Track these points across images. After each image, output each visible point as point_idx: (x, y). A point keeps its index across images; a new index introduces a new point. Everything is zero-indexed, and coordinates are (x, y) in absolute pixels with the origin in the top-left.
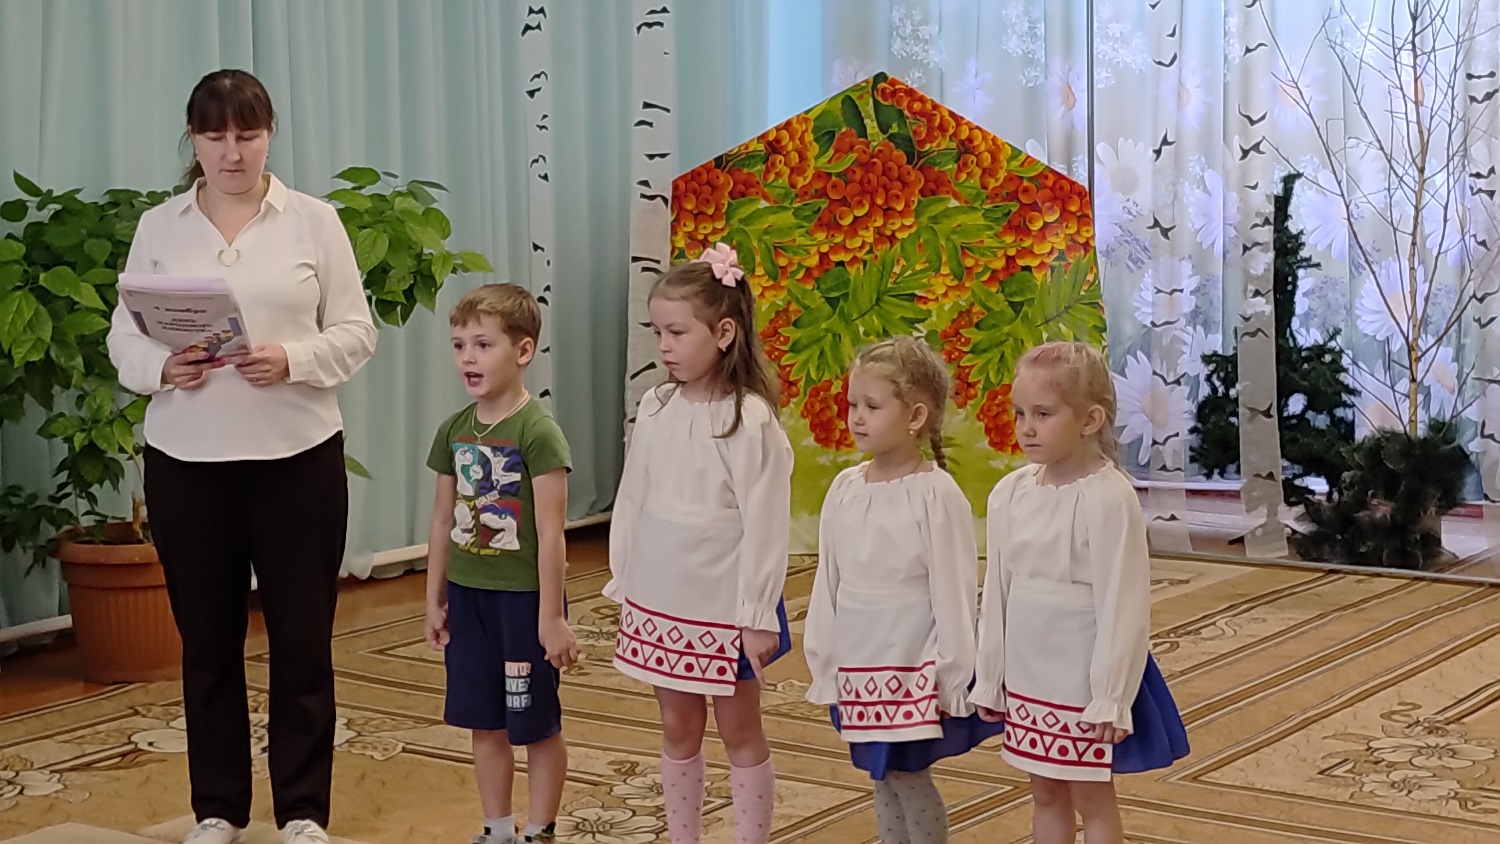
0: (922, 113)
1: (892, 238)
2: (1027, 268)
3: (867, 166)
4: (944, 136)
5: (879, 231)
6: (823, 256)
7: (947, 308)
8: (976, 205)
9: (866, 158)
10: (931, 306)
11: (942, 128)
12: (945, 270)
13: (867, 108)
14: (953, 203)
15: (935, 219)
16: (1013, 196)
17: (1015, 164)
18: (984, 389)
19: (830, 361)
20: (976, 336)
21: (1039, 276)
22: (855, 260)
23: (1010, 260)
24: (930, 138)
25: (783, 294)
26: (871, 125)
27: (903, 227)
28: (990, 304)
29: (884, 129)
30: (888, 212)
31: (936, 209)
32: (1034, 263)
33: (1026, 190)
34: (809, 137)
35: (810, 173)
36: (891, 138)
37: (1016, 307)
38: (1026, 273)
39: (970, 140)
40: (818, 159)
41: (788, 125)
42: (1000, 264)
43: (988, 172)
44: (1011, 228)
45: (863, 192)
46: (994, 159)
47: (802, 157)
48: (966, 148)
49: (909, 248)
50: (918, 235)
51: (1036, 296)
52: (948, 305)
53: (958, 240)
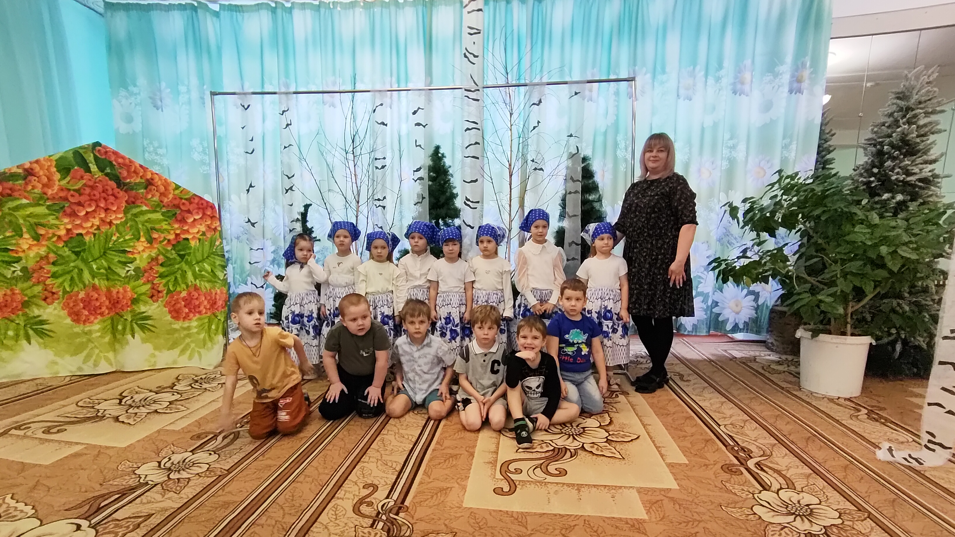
0: (125, 165)
1: (110, 223)
2: (187, 239)
3: (92, 188)
4: (137, 177)
5: (102, 219)
6: (68, 231)
7: (144, 257)
8: (158, 209)
9: (91, 183)
10: (136, 256)
11: (136, 172)
12: (143, 239)
13: (90, 158)
14: (145, 208)
15: (136, 215)
16: (177, 206)
17: (177, 192)
18: (167, 293)
19: (78, 283)
20: (162, 270)
21: (193, 243)
22: (88, 233)
23: (177, 235)
24: (129, 176)
25: (44, 249)
26: (94, 168)
27: (118, 218)
28: (169, 255)
29: (101, 170)
30: (107, 210)
31: (135, 211)
32: (190, 237)
33: (183, 204)
34: (53, 170)
35: (56, 188)
36: (107, 175)
37: (182, 257)
38: (186, 242)
39: (152, 179)
40: (59, 181)
41: (37, 162)
42: (172, 237)
43: (163, 195)
44: (177, 221)
45: (91, 200)
46: (166, 189)
47: (50, 179)
48: (149, 183)
49: (121, 229)
51: (192, 251)
52: (145, 255)
53: (149, 226)
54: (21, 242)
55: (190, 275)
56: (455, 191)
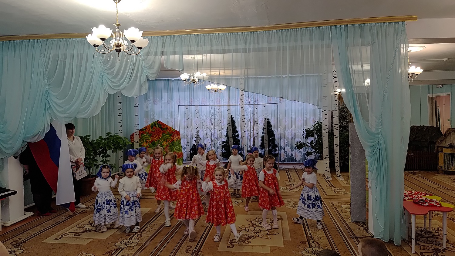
0: (163, 124)
1: (159, 138)
2: (174, 141)
3: (157, 130)
5: (158, 137)
6: (152, 140)
8: (168, 134)
9: (156, 129)
11: (165, 126)
12: (165, 141)
13: (157, 124)
14: (166, 134)
15: (164, 136)
17: (172, 130)
21: (175, 141)
22: (155, 140)
23: (172, 140)
24: (163, 127)
25: (147, 144)
26: (157, 126)
27: (161, 137)
28: (170, 144)
29: (158, 126)
30: (159, 135)
31: (164, 135)
32: (175, 140)
33: (173, 132)
34: (150, 127)
35: (150, 131)
36: (159, 127)
37: (173, 145)
39: (168, 127)
40: (151, 130)
41: (148, 126)
42: (171, 140)
43: (170, 131)
44: (172, 136)
45: (156, 133)
46: (170, 129)
47: (149, 129)
48: (167, 128)
50: (162, 138)
51: (175, 143)
52: (165, 145)
53: (167, 138)
54: (144, 143)
55: (174, 149)
56: (236, 126)
